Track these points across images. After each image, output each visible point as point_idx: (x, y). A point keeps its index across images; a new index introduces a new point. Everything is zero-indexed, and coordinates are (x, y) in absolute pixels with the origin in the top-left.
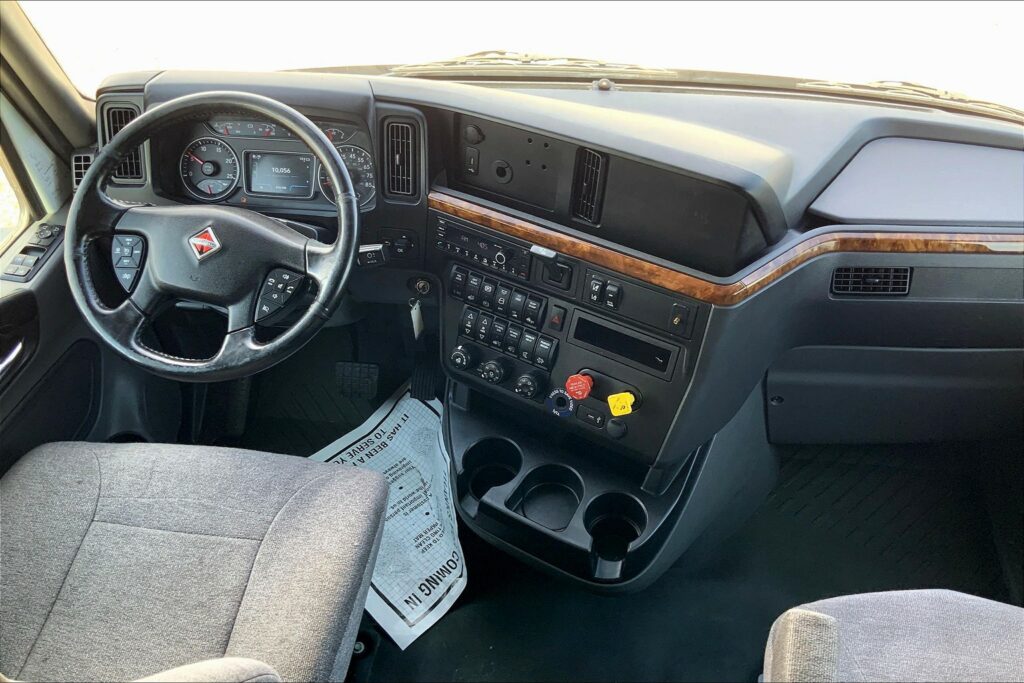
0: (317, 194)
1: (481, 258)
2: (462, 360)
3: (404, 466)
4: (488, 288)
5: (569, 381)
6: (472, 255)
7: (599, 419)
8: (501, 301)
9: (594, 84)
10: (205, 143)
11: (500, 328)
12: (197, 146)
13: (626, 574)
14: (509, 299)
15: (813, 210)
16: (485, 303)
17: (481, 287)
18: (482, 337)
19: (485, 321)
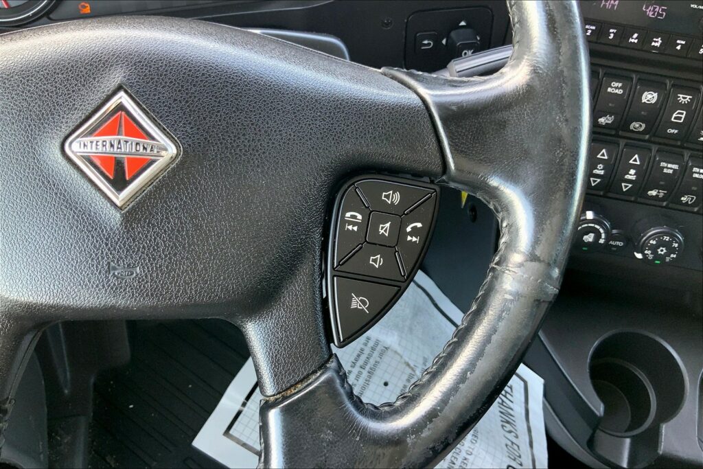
4: (650, 97)
8: (678, 116)
11: (670, 168)
14: (694, 110)
16: (636, 125)
17: (632, 97)
18: (625, 187)
19: (636, 160)
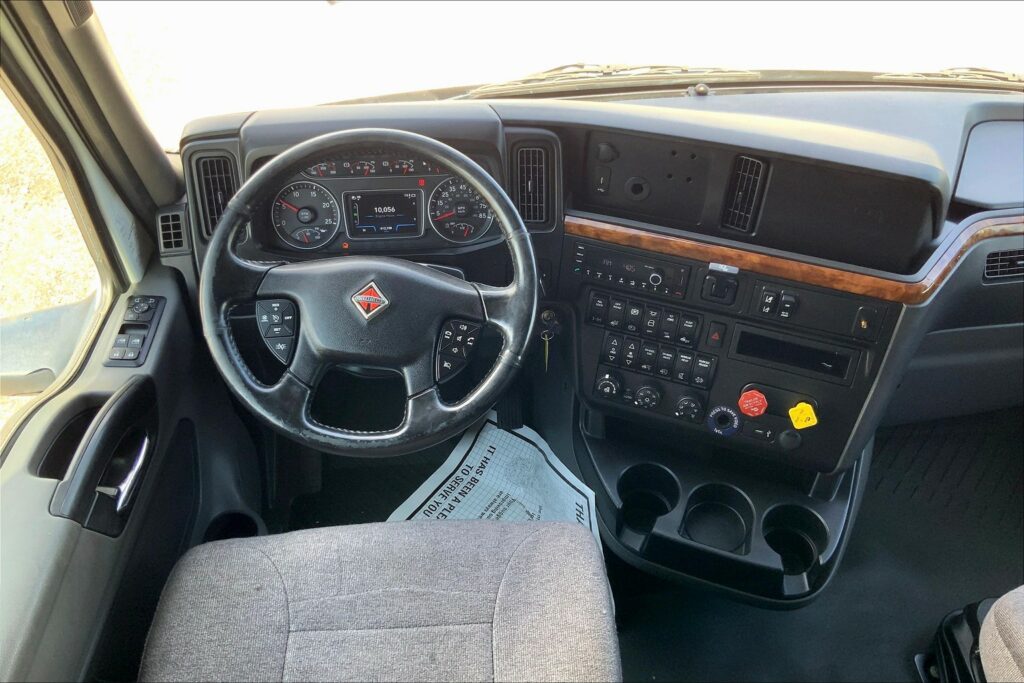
0: (428, 230)
1: (627, 281)
2: (612, 389)
3: (504, 500)
4: (635, 312)
5: (742, 398)
6: (616, 279)
7: (769, 433)
8: (651, 323)
9: (691, 89)
10: (297, 188)
11: (650, 352)
12: (289, 192)
13: (814, 587)
14: (659, 320)
15: (958, 199)
16: (630, 327)
17: (626, 311)
18: (629, 362)
19: (632, 346)
